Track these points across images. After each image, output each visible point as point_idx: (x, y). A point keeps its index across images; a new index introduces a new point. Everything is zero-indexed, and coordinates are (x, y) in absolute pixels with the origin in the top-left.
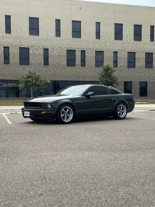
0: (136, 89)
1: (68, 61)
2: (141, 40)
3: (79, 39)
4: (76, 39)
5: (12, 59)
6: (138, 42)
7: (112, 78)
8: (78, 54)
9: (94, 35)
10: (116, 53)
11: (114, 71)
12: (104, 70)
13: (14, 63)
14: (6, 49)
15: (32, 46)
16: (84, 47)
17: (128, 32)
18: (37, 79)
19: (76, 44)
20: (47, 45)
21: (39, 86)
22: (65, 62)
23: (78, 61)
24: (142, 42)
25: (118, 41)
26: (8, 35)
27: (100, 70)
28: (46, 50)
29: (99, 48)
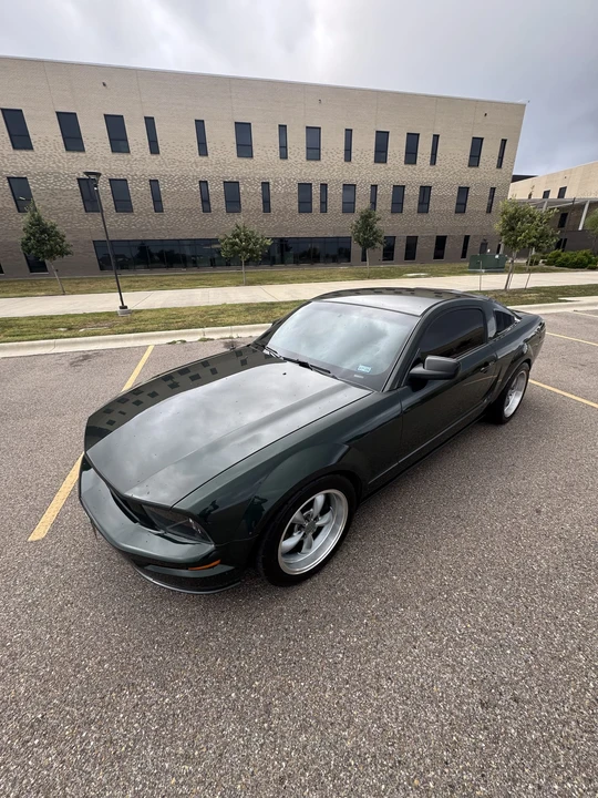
0: (400, 249)
1: (300, 203)
2: (415, 163)
3: (318, 163)
4: (313, 162)
5: (213, 204)
6: (410, 166)
7: (375, 233)
8: (316, 191)
9: (342, 155)
10: (374, 187)
11: (378, 219)
12: (362, 217)
13: (218, 210)
14: (204, 184)
15: (243, 178)
16: (325, 177)
17: (397, 147)
18: (248, 239)
19: (314, 173)
20: (268, 175)
21: (252, 251)
22: (295, 206)
23: (316, 204)
24: (417, 167)
25: (379, 165)
26: (204, 159)
27: (354, 219)
28: (266, 185)
29: (350, 178)
